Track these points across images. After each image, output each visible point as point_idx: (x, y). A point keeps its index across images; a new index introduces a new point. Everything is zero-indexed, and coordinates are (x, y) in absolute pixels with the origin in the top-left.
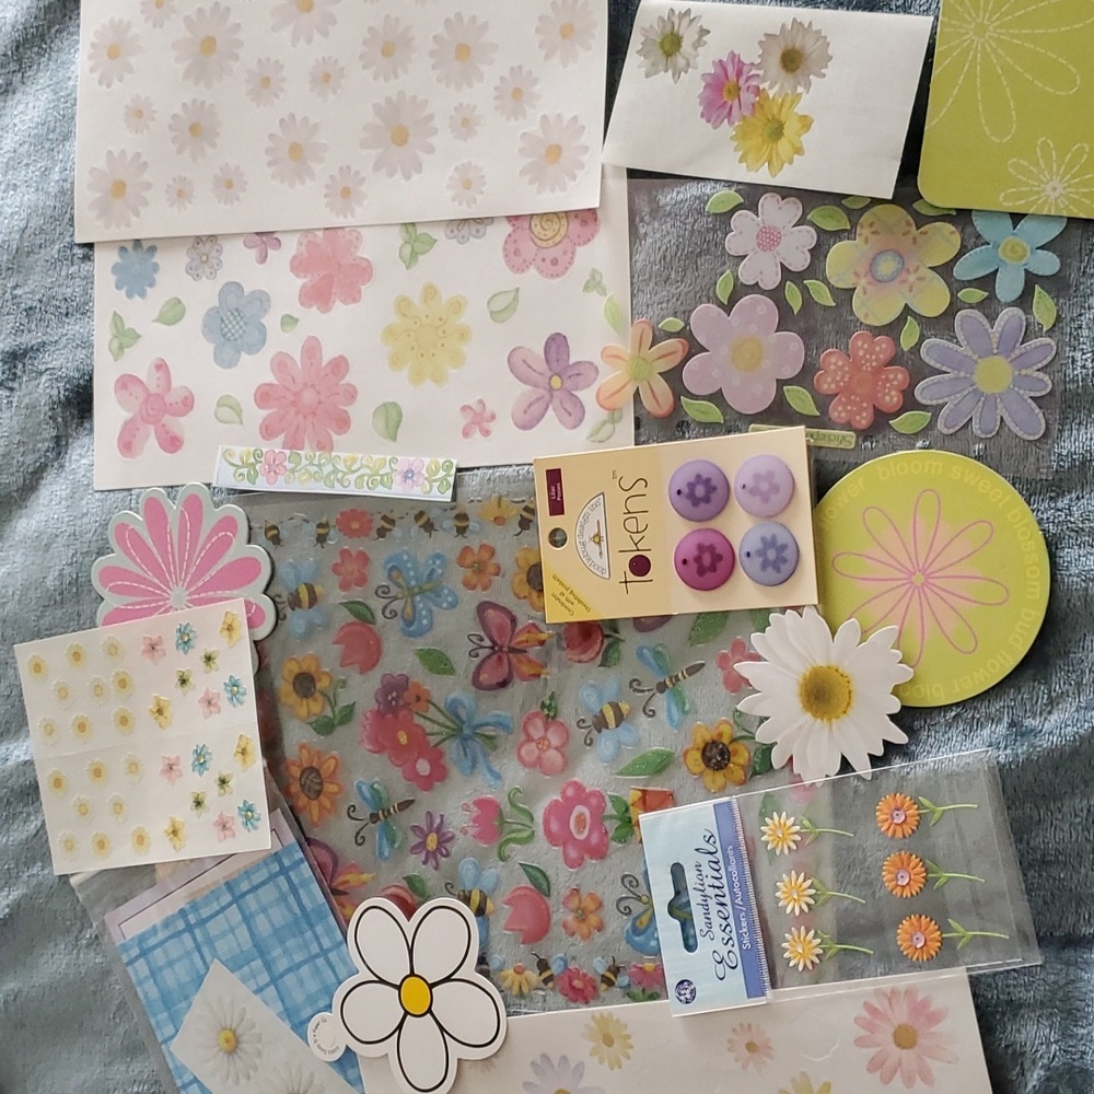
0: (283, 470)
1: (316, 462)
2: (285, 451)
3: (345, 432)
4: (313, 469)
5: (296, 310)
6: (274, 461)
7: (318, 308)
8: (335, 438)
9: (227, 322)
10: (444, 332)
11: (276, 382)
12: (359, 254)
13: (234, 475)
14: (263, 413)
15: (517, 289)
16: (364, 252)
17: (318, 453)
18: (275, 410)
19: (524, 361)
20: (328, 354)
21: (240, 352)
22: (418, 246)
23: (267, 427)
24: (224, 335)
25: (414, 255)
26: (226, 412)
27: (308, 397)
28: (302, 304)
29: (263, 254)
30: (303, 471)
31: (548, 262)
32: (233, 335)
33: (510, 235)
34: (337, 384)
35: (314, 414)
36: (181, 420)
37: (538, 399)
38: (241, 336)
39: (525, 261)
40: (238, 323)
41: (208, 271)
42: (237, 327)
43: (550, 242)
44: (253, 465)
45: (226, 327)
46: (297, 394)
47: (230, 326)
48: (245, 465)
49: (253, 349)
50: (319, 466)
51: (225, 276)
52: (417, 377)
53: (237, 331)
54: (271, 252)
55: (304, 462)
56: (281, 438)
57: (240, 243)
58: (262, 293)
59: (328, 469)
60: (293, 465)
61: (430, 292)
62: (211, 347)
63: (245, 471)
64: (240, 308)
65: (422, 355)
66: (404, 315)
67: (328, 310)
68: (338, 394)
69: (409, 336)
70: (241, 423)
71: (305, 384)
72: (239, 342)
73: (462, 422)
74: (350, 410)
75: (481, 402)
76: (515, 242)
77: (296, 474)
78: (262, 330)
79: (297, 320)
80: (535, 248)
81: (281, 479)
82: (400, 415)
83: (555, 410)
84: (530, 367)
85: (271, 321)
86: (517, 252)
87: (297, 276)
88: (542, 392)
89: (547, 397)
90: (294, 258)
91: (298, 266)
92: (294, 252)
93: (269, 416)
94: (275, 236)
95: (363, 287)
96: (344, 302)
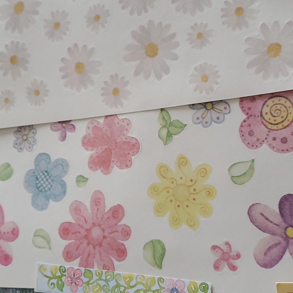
0: (81, 283)
1: (103, 277)
2: (81, 268)
3: (124, 259)
4: (102, 283)
5: (86, 172)
6: (74, 275)
7: (102, 171)
8: (116, 263)
9: (40, 179)
10: (195, 190)
11: (73, 221)
12: (129, 135)
13: (48, 284)
14: (66, 243)
15: (253, 160)
16: (133, 133)
17: (104, 271)
18: (73, 241)
19: (262, 214)
20: (109, 204)
21: (48, 200)
22: (172, 130)
23: (67, 252)
24: (38, 188)
25: (170, 135)
26: (40, 241)
27: (96, 233)
28: (91, 168)
29: (64, 135)
30: (95, 284)
31: (278, 140)
32: (44, 188)
33: (245, 121)
34: (116, 225)
35: (100, 245)
36: (12, 244)
37: (276, 245)
38: (49, 189)
39: (258, 140)
40: (47, 180)
41: (27, 145)
42: (47, 183)
43: (280, 126)
44: (60, 278)
45: (39, 182)
46: (87, 230)
47: (42, 182)
48: (54, 277)
49: (58, 197)
50: (106, 281)
51: (38, 150)
52: (175, 222)
53: (47, 186)
54: (68, 134)
55: (95, 278)
56: (78, 261)
57: (48, 128)
58: (63, 160)
59: (112, 284)
60: (88, 279)
61: (182, 161)
62: (29, 196)
63: (55, 281)
64: (49, 170)
65: (179, 206)
66: (164, 177)
67: (108, 173)
68: (117, 232)
69: (168, 192)
70: (50, 248)
71: (93, 223)
72: (48, 193)
73: (214, 257)
74: (127, 244)
75: (227, 243)
76: (249, 125)
77: (91, 286)
78: (64, 185)
79: (88, 179)
80: (266, 130)
81: (80, 288)
82: (164, 250)
83: (291, 254)
84: (267, 219)
85: (70, 179)
86: (251, 133)
87: (87, 149)
88: (278, 239)
89: (284, 243)
90: (85, 137)
91: (87, 143)
92: (84, 133)
93: (69, 244)
94: (71, 123)
95: (133, 158)
96: (120, 167)
